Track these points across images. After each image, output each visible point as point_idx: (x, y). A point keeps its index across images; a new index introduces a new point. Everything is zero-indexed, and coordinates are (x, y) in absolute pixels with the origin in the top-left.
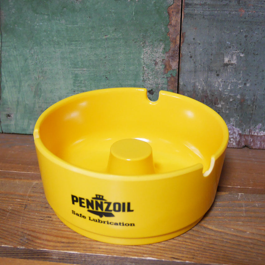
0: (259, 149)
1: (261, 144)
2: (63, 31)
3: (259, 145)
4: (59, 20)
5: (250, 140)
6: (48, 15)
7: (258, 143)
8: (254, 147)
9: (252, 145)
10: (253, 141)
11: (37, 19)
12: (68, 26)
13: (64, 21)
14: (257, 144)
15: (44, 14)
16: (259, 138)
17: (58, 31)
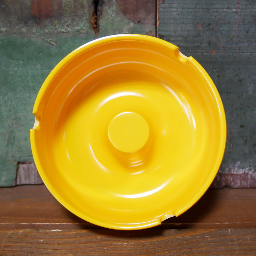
0: (240, 188)
1: (241, 183)
2: (38, 76)
3: (239, 184)
4: (35, 65)
5: (230, 179)
6: (23, 60)
7: (239, 182)
8: (234, 187)
9: (232, 184)
10: (234, 180)
11: (12, 65)
12: (44, 70)
13: (39, 66)
14: (237, 183)
15: (19, 60)
16: (238, 177)
17: (33, 76)
